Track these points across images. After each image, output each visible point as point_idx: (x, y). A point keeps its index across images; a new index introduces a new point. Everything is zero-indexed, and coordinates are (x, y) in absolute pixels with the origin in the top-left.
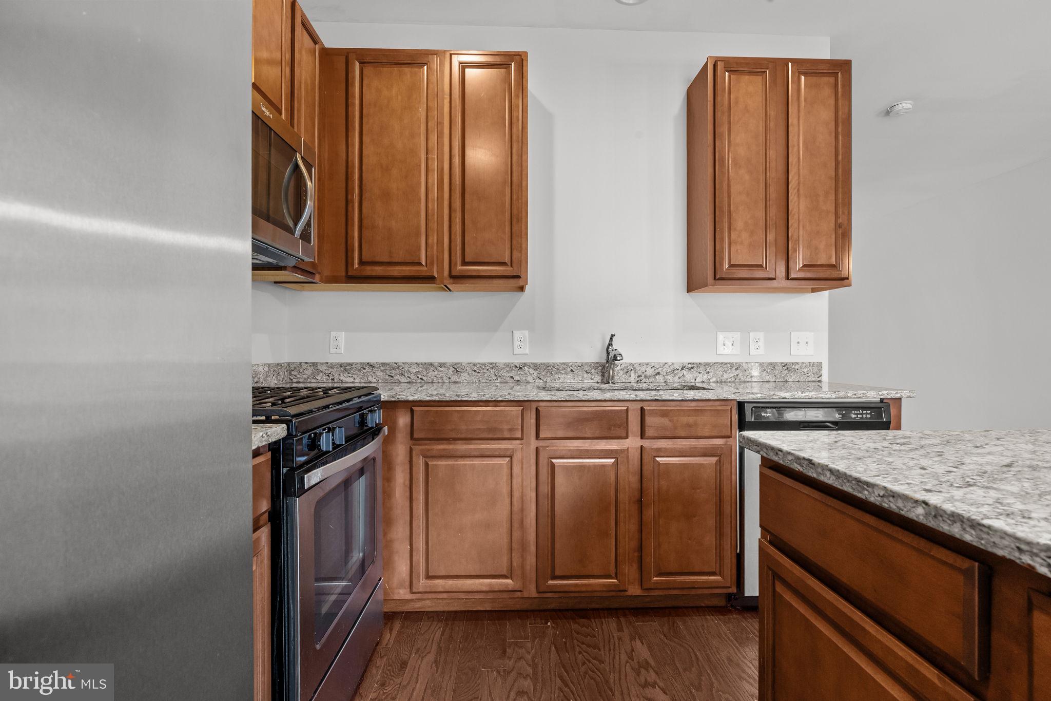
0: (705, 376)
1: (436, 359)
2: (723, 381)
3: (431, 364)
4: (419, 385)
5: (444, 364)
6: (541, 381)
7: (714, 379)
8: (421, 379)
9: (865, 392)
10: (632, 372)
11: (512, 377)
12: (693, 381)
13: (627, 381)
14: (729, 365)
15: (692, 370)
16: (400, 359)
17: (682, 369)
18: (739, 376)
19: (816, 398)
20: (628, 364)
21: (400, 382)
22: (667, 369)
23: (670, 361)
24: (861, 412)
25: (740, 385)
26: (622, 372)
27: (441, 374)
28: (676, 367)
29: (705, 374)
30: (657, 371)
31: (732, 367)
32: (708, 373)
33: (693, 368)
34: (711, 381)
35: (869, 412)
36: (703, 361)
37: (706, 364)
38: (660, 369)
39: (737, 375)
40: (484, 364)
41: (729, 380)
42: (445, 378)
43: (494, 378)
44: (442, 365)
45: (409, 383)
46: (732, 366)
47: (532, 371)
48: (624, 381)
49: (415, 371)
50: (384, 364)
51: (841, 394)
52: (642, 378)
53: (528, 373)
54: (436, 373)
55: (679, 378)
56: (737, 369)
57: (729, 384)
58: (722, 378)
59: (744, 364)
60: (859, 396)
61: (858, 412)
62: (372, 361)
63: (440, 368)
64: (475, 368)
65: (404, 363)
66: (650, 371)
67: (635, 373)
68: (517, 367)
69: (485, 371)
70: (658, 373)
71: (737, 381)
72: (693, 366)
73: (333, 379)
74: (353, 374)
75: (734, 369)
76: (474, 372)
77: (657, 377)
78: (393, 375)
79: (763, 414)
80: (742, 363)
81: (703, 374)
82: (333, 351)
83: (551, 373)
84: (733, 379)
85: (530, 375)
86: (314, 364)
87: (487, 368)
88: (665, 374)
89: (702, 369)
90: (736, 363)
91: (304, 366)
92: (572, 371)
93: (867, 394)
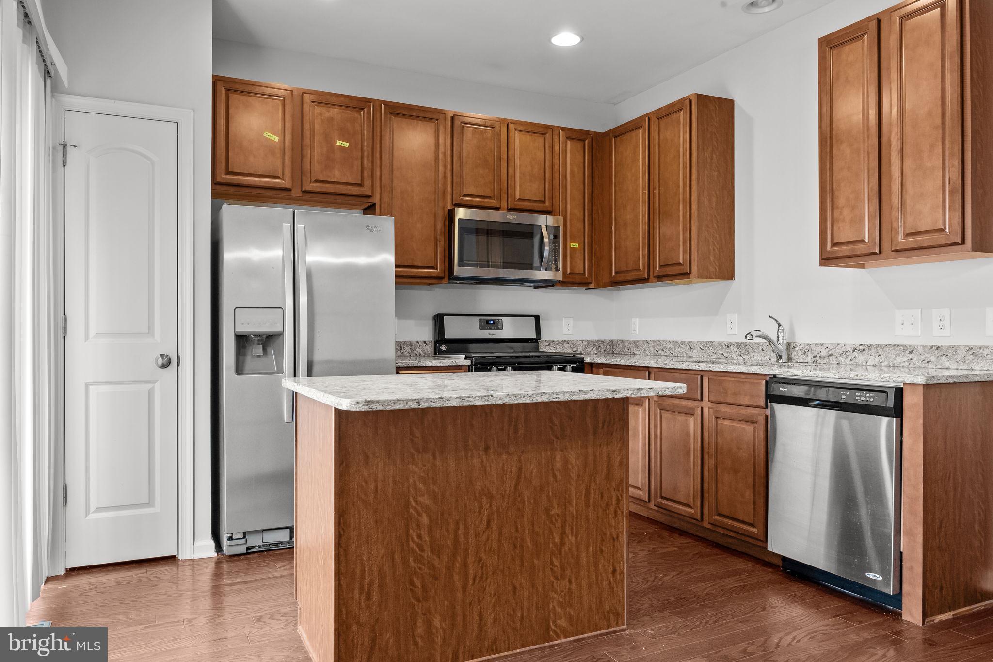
0: (877, 359)
1: (679, 339)
2: (896, 365)
3: (677, 342)
4: (671, 358)
5: (684, 342)
6: (742, 358)
7: (886, 363)
8: (672, 353)
9: (866, 374)
10: (809, 352)
11: (723, 354)
12: (865, 364)
13: (804, 361)
14: (902, 348)
15: (864, 352)
16: (661, 339)
17: (854, 351)
18: (913, 360)
19: (822, 377)
20: (806, 345)
21: (661, 356)
22: (840, 350)
23: (842, 342)
24: (864, 395)
25: (914, 371)
26: (800, 352)
27: (682, 350)
28: (848, 348)
29: (877, 357)
30: (830, 352)
31: (905, 350)
32: (880, 355)
33: (864, 350)
34: (883, 364)
35: (872, 395)
36: (874, 343)
37: (878, 346)
38: (833, 350)
39: (911, 359)
40: (706, 343)
41: (902, 364)
42: (684, 353)
43: (712, 354)
44: (683, 343)
45: (666, 356)
46: (906, 348)
47: (735, 349)
48: (802, 361)
49: (668, 347)
50: (654, 342)
51: (845, 375)
52: (818, 358)
53: (733, 351)
54: (679, 349)
55: (851, 360)
56: (911, 352)
57: (902, 369)
58: (895, 362)
59: (919, 347)
60: (861, 378)
61: (862, 395)
62: (648, 340)
63: (682, 346)
64: (701, 346)
65: (663, 341)
66: (824, 353)
67: (812, 353)
68: (726, 346)
69: (707, 348)
70: (832, 355)
71: (911, 366)
72: (864, 347)
73: (631, 352)
74: (640, 349)
75: (907, 352)
76: (700, 349)
77: (831, 358)
78: (658, 350)
79: (781, 389)
80: (917, 346)
81: (875, 356)
82: (633, 332)
83: (748, 352)
84: (907, 364)
85: (734, 353)
86: (623, 341)
87: (708, 346)
88: (837, 355)
89: (873, 351)
90: (910, 346)
91: (619, 342)
92: (763, 350)
93: (868, 377)
